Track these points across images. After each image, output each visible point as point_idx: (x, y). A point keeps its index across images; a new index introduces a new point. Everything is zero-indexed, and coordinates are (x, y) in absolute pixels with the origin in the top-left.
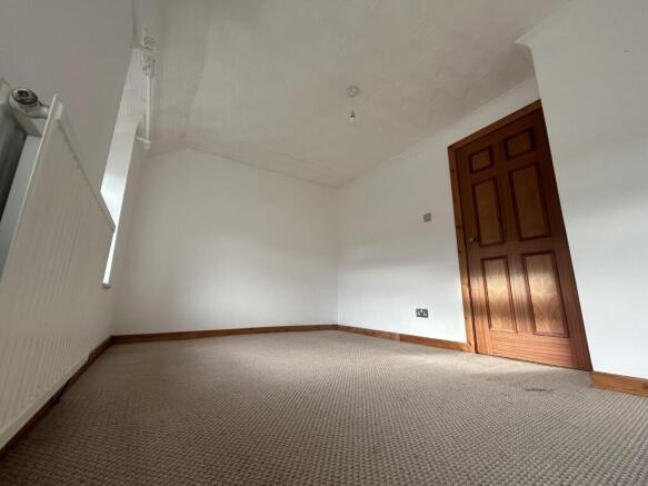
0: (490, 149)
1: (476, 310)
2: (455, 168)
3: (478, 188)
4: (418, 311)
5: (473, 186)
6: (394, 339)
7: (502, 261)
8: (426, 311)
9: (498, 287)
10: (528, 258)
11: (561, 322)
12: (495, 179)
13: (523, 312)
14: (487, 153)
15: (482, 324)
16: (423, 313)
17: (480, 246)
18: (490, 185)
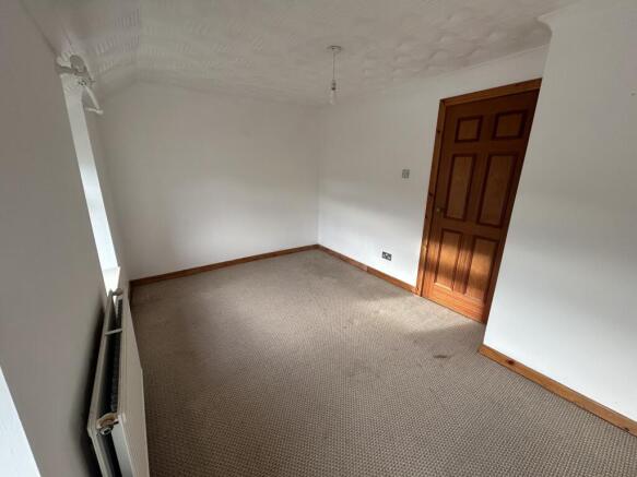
0: (481, 118)
1: (428, 266)
2: (442, 129)
3: (457, 159)
4: (384, 253)
5: (454, 156)
6: (362, 270)
7: (458, 236)
8: (390, 256)
9: (448, 256)
10: (478, 241)
11: (483, 293)
12: (475, 157)
13: (461, 278)
14: (477, 121)
15: (430, 277)
16: (387, 256)
17: (445, 217)
18: (469, 160)
